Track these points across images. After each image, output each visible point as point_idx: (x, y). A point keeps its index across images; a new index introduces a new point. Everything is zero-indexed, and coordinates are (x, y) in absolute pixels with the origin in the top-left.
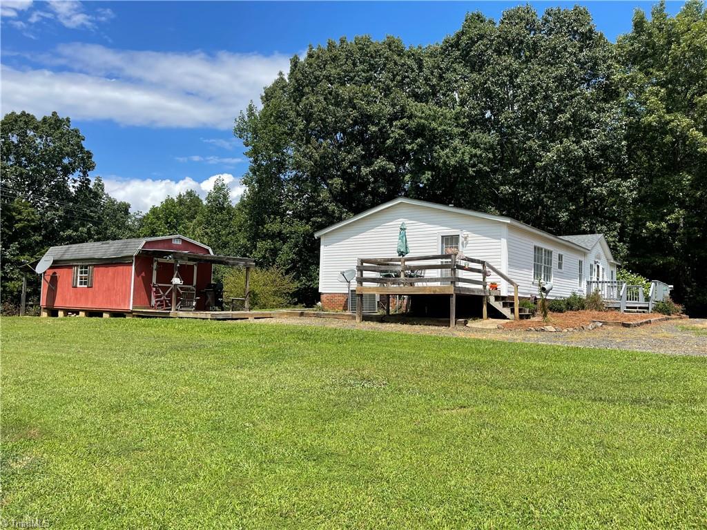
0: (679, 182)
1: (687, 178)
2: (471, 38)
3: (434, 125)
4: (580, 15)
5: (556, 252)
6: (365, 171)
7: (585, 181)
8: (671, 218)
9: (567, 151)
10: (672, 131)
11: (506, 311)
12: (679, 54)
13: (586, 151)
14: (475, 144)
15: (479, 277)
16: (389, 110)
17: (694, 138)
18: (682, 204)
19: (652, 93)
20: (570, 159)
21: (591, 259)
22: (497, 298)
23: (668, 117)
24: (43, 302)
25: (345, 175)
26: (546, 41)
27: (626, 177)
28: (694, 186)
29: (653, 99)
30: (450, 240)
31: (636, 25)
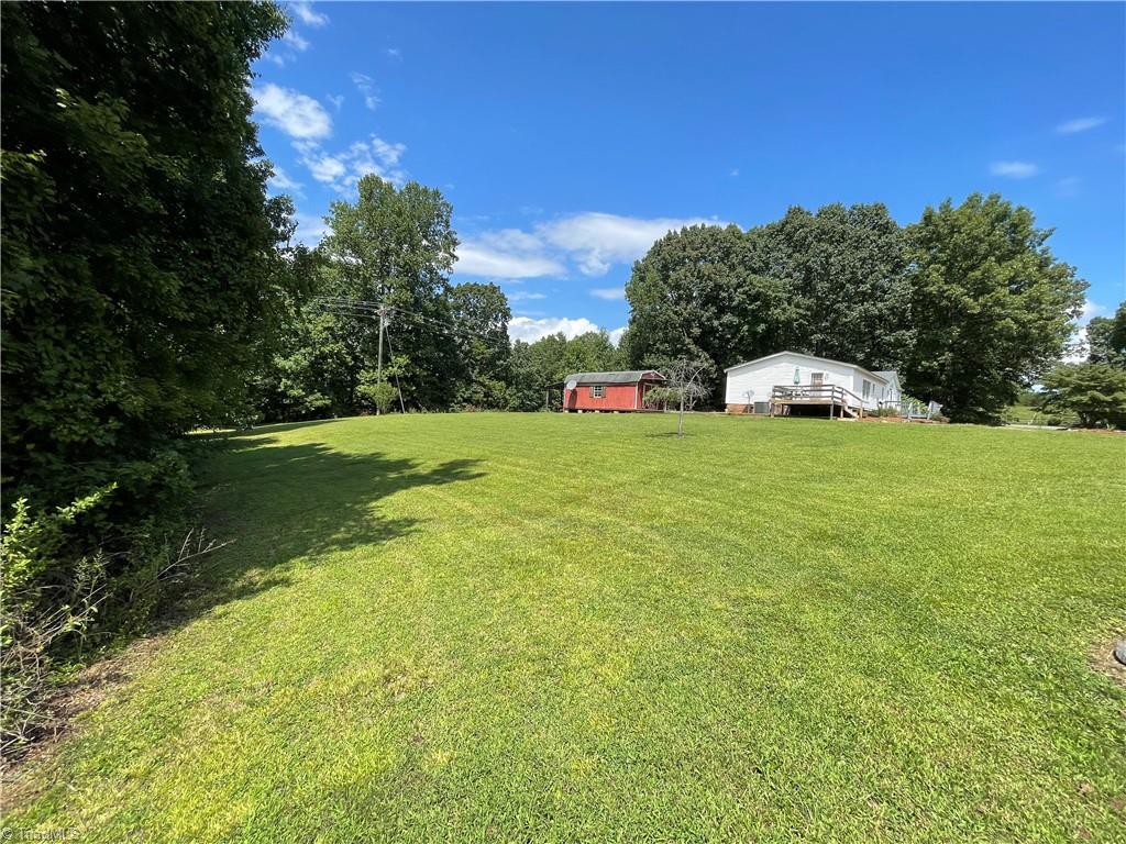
0: (950, 333)
1: (956, 331)
2: (793, 227)
3: (770, 292)
4: (879, 210)
5: (872, 382)
6: (716, 323)
7: (878, 332)
8: (942, 359)
9: (866, 311)
10: (948, 298)
11: (855, 414)
12: (959, 241)
13: (880, 310)
14: (798, 306)
15: (840, 396)
16: (734, 281)
17: (966, 303)
18: (951, 350)
19: (934, 269)
20: (869, 317)
21: (888, 386)
22: (849, 408)
23: (945, 288)
24: (566, 405)
25: (701, 325)
26: (854, 231)
27: (908, 328)
28: (962, 336)
29: (935, 274)
30: (817, 376)
31: (925, 218)
